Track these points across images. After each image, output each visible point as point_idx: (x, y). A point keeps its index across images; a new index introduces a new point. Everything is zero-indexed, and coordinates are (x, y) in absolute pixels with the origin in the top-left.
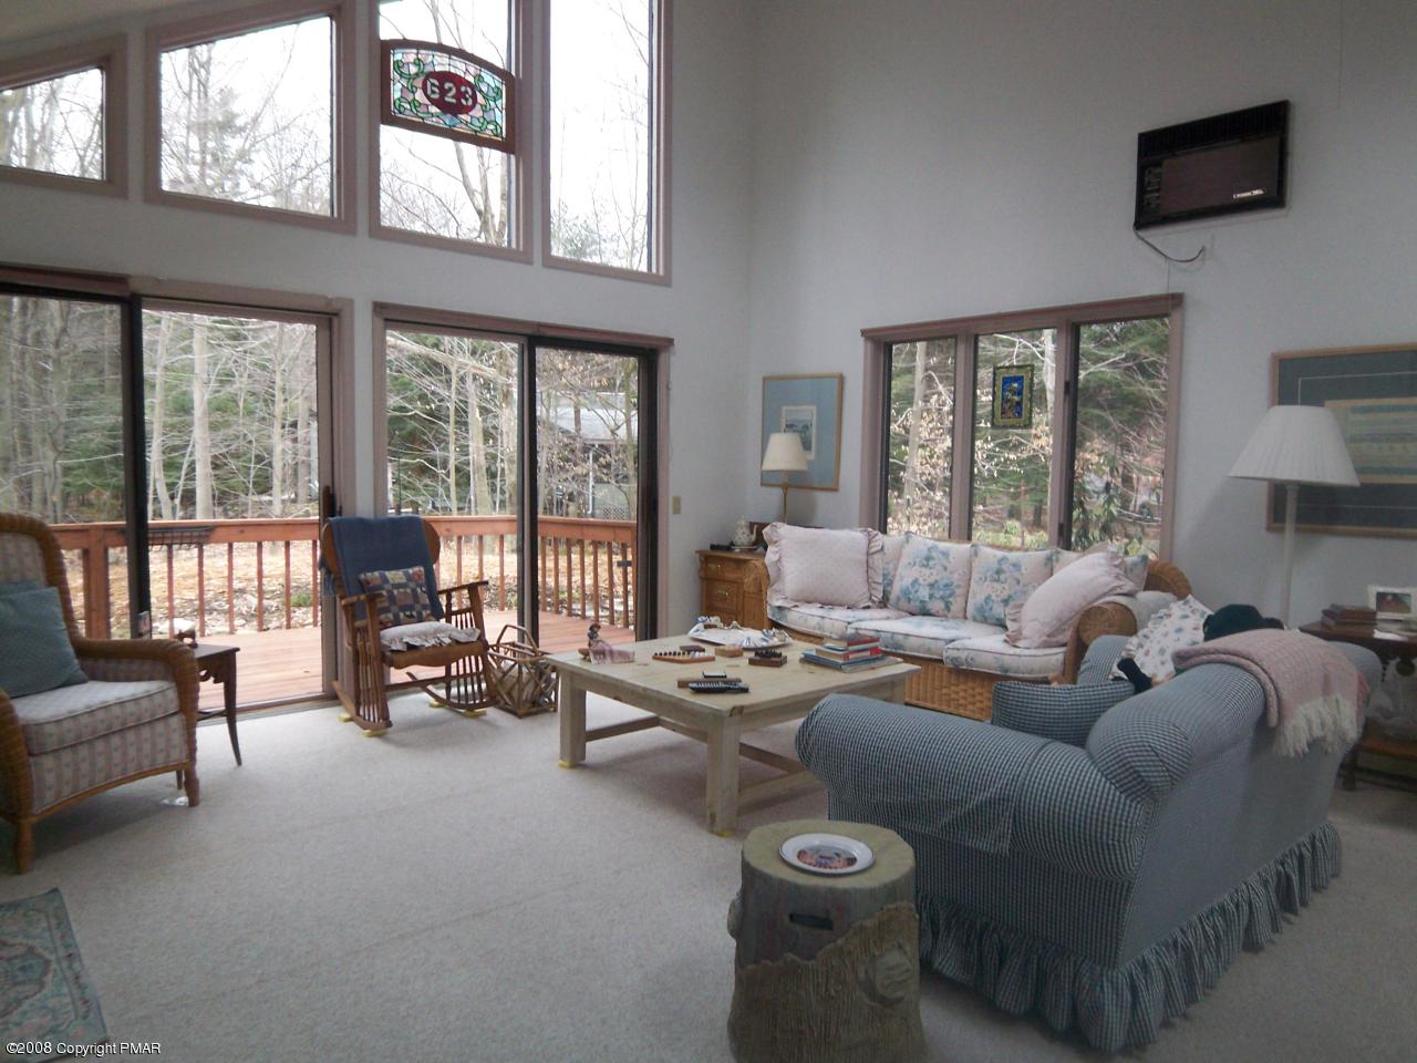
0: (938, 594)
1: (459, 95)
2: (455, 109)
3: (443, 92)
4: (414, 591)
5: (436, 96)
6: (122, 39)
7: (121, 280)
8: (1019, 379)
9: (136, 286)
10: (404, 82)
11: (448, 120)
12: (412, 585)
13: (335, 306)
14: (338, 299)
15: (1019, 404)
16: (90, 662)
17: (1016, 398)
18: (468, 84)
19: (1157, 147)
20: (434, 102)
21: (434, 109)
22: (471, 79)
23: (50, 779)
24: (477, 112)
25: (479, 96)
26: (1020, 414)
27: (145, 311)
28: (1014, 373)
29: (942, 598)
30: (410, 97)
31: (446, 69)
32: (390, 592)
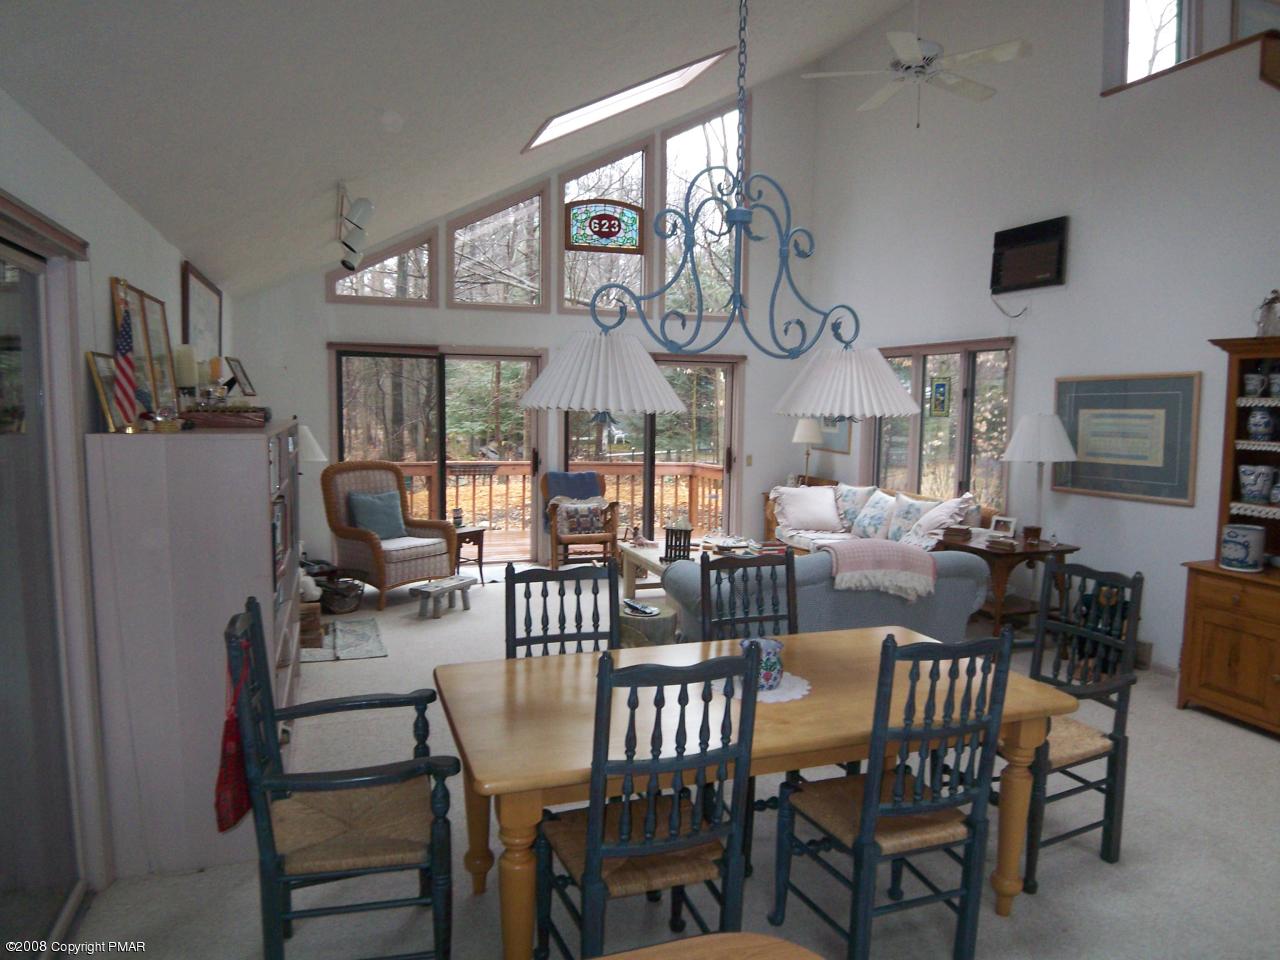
0: (873, 522)
1: (611, 226)
2: (609, 235)
3: (601, 226)
4: (592, 519)
5: (597, 229)
6: (435, 230)
7: (435, 348)
8: (943, 386)
9: (442, 350)
10: (579, 224)
11: (604, 241)
12: (591, 515)
13: (540, 352)
14: (541, 349)
15: (943, 401)
16: (409, 529)
17: (942, 398)
18: (616, 219)
19: (1006, 241)
20: (595, 233)
21: (595, 237)
22: (617, 216)
23: (393, 573)
24: (621, 234)
25: (623, 225)
26: (943, 407)
27: (446, 360)
28: (940, 382)
29: (875, 525)
30: (582, 232)
31: (603, 213)
32: (578, 519)
